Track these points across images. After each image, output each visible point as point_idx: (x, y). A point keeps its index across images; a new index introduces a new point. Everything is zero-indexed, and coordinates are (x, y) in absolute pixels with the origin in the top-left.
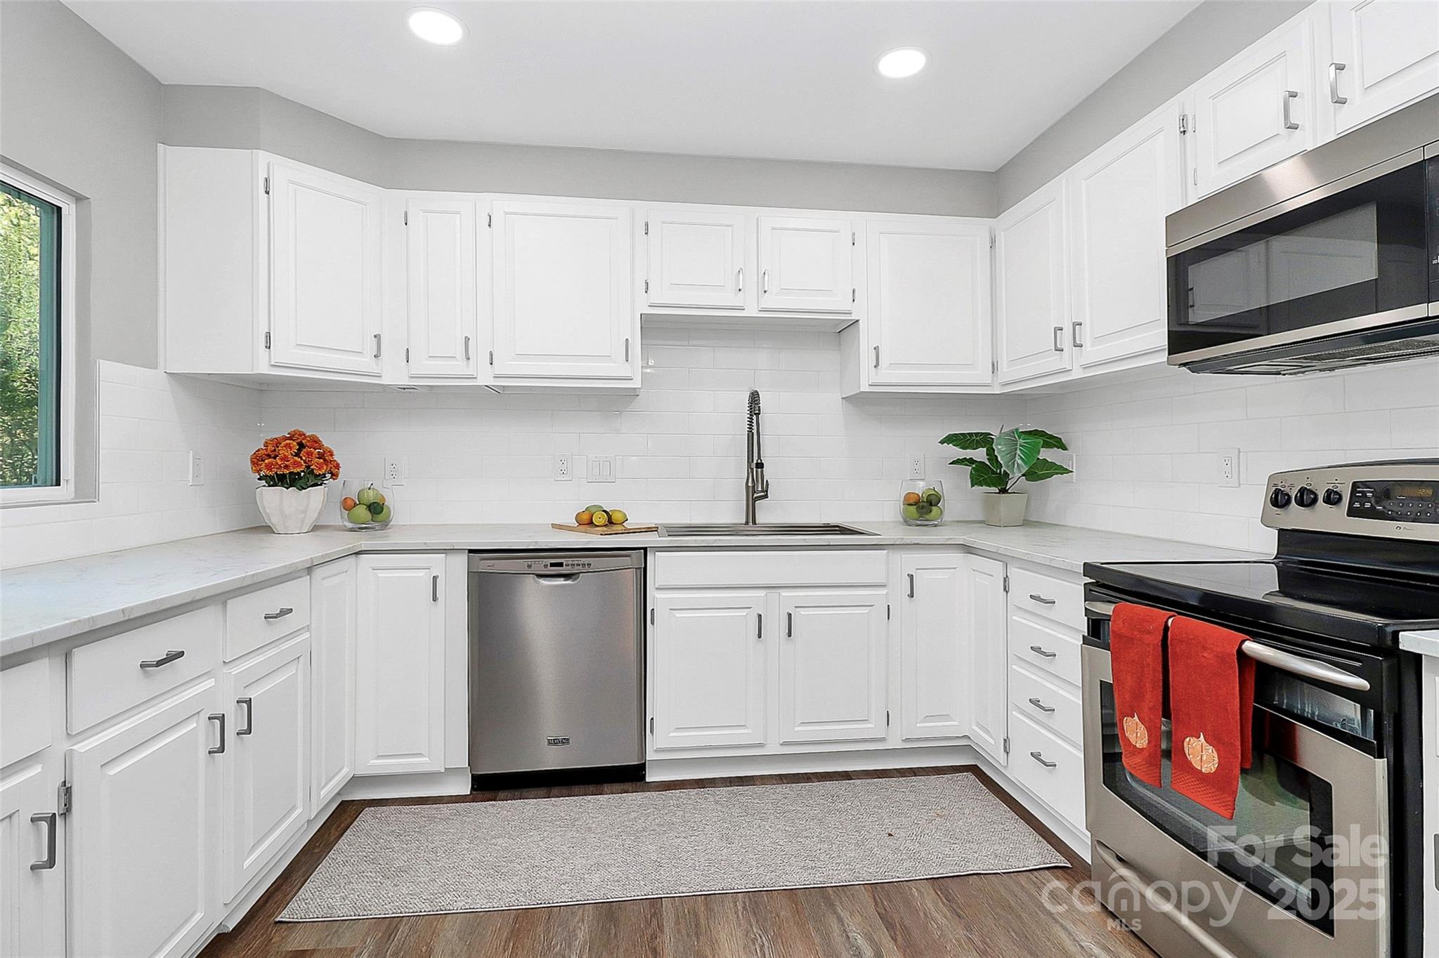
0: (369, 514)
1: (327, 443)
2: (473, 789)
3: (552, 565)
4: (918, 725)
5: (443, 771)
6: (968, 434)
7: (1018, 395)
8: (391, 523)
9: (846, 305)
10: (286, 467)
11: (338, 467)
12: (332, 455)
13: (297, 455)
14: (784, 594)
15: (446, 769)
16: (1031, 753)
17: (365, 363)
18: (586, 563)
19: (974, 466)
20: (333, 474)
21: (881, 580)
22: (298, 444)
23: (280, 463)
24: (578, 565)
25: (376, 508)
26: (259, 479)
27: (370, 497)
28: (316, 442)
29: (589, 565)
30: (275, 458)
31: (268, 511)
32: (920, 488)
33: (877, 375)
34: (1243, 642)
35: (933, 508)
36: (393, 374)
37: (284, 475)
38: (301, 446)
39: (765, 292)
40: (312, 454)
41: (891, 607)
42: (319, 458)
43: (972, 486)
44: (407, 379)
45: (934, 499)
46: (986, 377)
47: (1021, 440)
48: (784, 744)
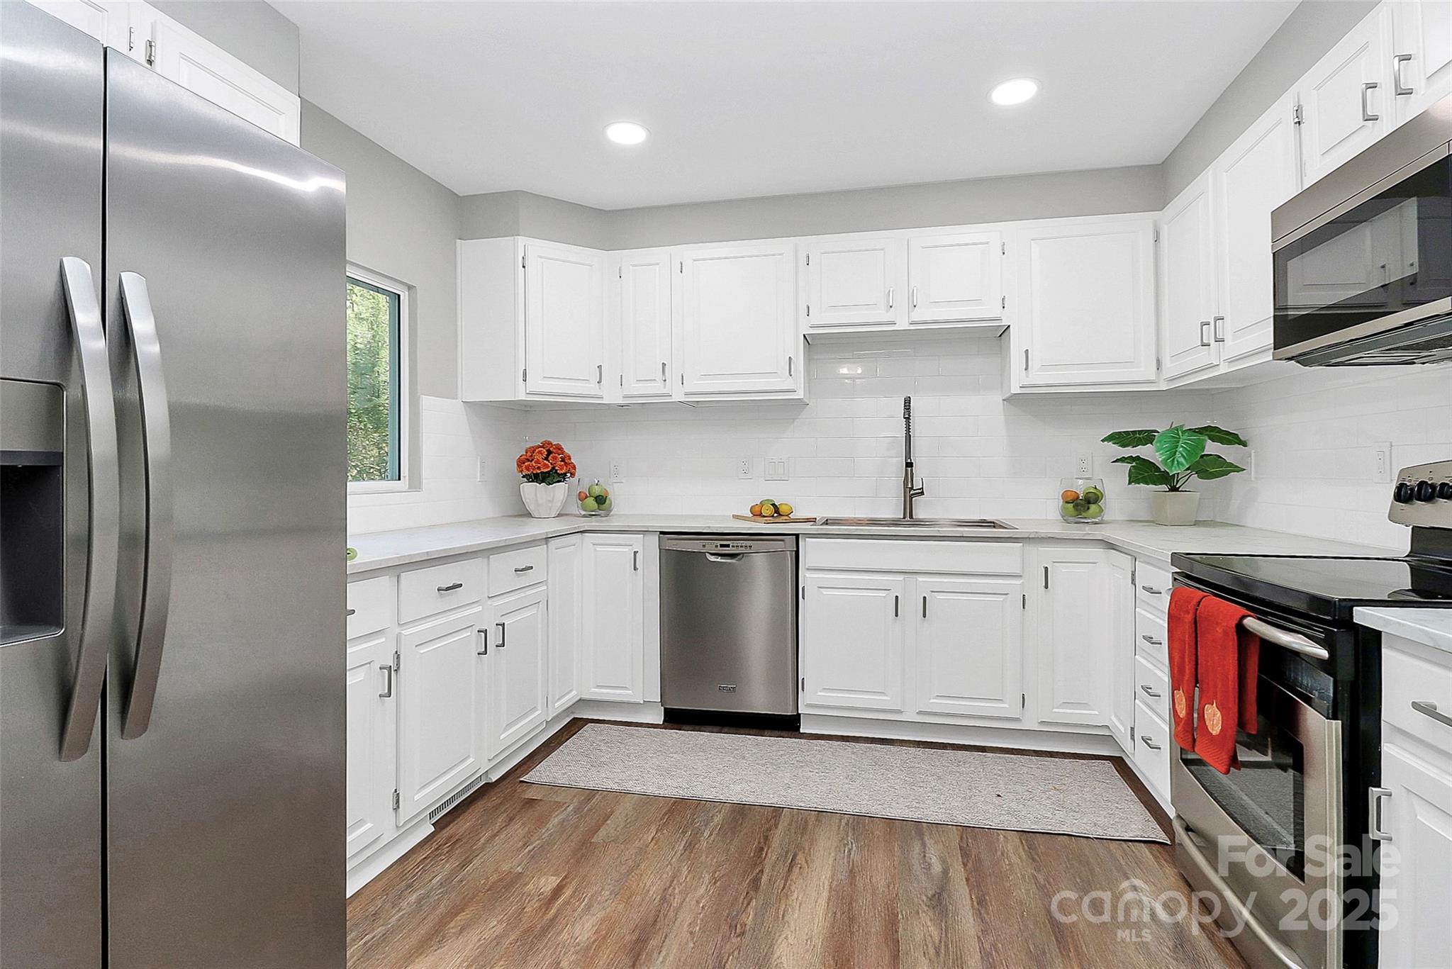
0: (596, 504)
1: (567, 450)
2: (664, 721)
3: (722, 546)
4: (1054, 710)
5: (642, 702)
6: (1132, 432)
7: (1182, 390)
8: (612, 513)
9: (994, 312)
10: (539, 468)
11: (574, 468)
12: (570, 459)
13: (546, 459)
14: (920, 579)
15: (644, 701)
16: (1142, 737)
17: (590, 388)
18: (748, 545)
19: (1134, 464)
20: (571, 474)
21: (1018, 571)
22: (547, 451)
23: (534, 465)
24: (742, 547)
25: (601, 500)
26: (523, 477)
27: (597, 491)
28: (559, 448)
29: (750, 547)
30: (531, 461)
31: (528, 501)
32: (1081, 488)
33: (1027, 377)
34: (1244, 617)
35: (1090, 505)
36: (612, 396)
37: (537, 474)
38: (549, 452)
39: (915, 306)
40: (556, 457)
41: (1026, 597)
42: (561, 461)
43: (1129, 484)
44: (622, 399)
45: (1092, 497)
46: (1151, 374)
47: (1185, 437)
48: (920, 713)
